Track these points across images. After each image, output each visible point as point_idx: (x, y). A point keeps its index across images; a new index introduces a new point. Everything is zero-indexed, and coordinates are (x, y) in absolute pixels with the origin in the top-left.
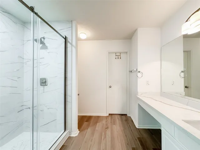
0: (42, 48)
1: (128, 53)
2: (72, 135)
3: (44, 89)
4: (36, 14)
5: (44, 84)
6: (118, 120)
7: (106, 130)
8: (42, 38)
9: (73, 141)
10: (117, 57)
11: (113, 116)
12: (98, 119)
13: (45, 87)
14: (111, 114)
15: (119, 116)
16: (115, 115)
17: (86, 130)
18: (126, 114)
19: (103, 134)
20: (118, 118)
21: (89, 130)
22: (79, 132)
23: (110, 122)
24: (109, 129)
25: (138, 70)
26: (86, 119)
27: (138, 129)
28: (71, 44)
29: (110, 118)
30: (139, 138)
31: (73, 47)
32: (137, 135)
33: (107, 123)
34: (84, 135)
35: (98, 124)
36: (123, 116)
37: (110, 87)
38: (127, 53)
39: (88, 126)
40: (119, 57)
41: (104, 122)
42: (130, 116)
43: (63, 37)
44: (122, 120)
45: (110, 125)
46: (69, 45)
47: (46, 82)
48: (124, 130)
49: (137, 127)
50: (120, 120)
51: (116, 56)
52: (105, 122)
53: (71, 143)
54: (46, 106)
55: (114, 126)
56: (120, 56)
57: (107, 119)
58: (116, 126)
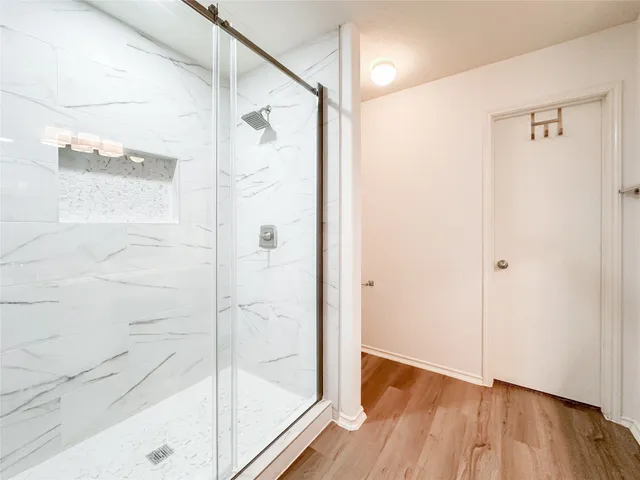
0: (264, 140)
1: (614, 101)
2: (341, 423)
3: (269, 255)
4: (224, 25)
5: (269, 244)
7: (479, 455)
8: (263, 109)
9: (342, 448)
10: (539, 130)
11: (515, 395)
12: (443, 387)
13: (272, 251)
14: (508, 385)
15: (549, 407)
17: (390, 421)
18: (598, 409)
19: (463, 467)
20: (546, 416)
21: (403, 425)
22: (364, 417)
23: (500, 422)
24: (495, 454)
26: (393, 377)
28: (339, 108)
29: (498, 400)
31: (343, 118)
33: (482, 419)
34: (382, 440)
35: (440, 412)
36: (574, 413)
37: (502, 266)
38: (602, 98)
39: (400, 406)
40: (553, 128)
41: (469, 410)
42: (624, 424)
43: (313, 90)
44: (568, 431)
45: (499, 435)
46: (331, 113)
47: (272, 237)
50: (556, 424)
51: (533, 125)
52: (475, 416)
53: (335, 451)
54: (274, 309)
55: (523, 449)
56: (559, 121)
57: (482, 400)
58: (532, 451)
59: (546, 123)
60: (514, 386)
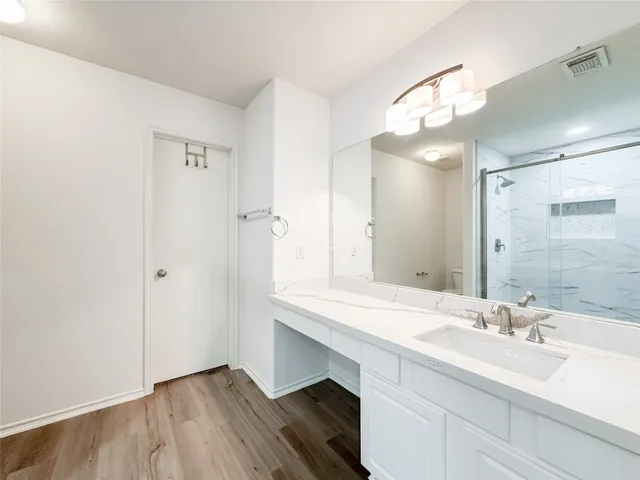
6: (198, 397)
7: (157, 459)
10: (191, 159)
11: (174, 388)
12: (97, 425)
14: (166, 383)
16: (181, 382)
18: (227, 366)
20: (199, 390)
23: (167, 417)
24: (171, 448)
25: (275, 214)
27: (276, 400)
29: (161, 400)
30: (284, 430)
32: (276, 423)
33: (152, 424)
36: (215, 377)
37: (161, 274)
38: (229, 151)
40: (201, 160)
41: (137, 427)
42: (240, 367)
44: (214, 391)
45: (170, 427)
48: (230, 423)
49: (271, 396)
51: (187, 153)
52: (145, 427)
55: (189, 424)
56: (204, 156)
57: (146, 408)
58: (196, 422)
59: (196, 155)
60: (171, 381)
